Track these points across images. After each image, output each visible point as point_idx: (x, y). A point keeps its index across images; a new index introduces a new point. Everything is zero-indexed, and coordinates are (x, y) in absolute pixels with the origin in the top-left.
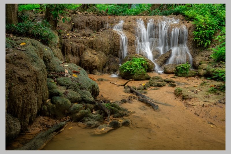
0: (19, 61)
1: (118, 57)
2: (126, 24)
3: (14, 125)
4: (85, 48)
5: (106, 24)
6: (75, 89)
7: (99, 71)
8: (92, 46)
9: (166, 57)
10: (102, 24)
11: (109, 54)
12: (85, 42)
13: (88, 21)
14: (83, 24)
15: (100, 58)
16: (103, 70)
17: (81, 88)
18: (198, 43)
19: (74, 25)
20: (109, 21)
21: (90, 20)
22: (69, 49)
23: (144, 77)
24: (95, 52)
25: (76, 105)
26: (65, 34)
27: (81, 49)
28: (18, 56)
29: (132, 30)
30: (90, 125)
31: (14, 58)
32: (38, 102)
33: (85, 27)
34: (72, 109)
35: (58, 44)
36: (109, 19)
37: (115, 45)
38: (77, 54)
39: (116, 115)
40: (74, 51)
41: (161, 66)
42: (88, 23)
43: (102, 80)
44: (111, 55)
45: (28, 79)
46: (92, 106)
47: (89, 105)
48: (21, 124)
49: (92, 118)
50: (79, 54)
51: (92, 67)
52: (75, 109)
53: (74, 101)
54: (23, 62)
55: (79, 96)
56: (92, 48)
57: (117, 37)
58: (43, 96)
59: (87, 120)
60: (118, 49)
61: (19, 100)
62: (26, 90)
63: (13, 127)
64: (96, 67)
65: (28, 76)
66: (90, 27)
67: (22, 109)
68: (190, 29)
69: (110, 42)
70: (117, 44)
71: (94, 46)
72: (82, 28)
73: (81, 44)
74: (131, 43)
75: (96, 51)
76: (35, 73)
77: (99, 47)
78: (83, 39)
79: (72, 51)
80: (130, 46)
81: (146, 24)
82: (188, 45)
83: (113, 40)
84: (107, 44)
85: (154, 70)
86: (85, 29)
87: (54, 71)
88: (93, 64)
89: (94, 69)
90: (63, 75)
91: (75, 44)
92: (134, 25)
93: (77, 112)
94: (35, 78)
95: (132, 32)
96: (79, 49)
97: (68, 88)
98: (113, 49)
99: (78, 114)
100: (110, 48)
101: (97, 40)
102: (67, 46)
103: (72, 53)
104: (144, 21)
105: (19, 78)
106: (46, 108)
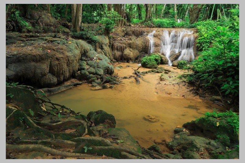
0: (60, 50)
1: (147, 54)
2: (156, 33)
3: (53, 79)
4: (126, 47)
5: (145, 33)
6: (94, 68)
7: (132, 62)
8: (130, 46)
9: (177, 56)
10: (142, 33)
11: (141, 52)
12: (126, 43)
13: (134, 31)
14: (131, 32)
15: (133, 54)
16: (135, 61)
17: (98, 67)
18: (199, 48)
19: (126, 33)
20: (147, 31)
21: (135, 30)
22: (116, 47)
23: (154, 66)
24: (131, 50)
25: (91, 75)
26: (117, 38)
27: (123, 47)
28: (60, 48)
29: (159, 37)
30: (93, 85)
31: (58, 49)
32: (69, 71)
33: (132, 34)
34: (88, 77)
35: (107, 44)
36: (147, 30)
37: (146, 46)
38: (120, 50)
39: (111, 83)
40: (119, 48)
41: (172, 61)
42: (134, 32)
43: (129, 66)
44: (143, 52)
45: (61, 59)
46: (100, 77)
47: (98, 76)
48: (57, 80)
49: (96, 82)
50: (121, 50)
51: (128, 58)
52: (89, 77)
53: (90, 73)
54: (61, 51)
55: (94, 71)
56: (130, 47)
57: (148, 41)
58: (73, 69)
59: (93, 83)
60: (148, 49)
61: (55, 68)
62: (59, 64)
63: (52, 79)
64: (131, 59)
65: (62, 58)
66: (135, 35)
67: (57, 72)
68: (196, 38)
69: (143, 44)
70: (147, 46)
71: (131, 46)
72: (130, 35)
73: (123, 44)
74: (157, 45)
75: (133, 49)
76: (67, 56)
77: (135, 47)
78: (125, 42)
79: (117, 49)
80: (156, 47)
81: (170, 33)
82: (193, 49)
83: (144, 43)
84: (140, 45)
85: (167, 64)
86: (131, 35)
87: (89, 57)
88: (129, 57)
89: (129, 60)
90: (92, 60)
91: (119, 44)
92: (161, 34)
93: (90, 79)
94: (67, 59)
95: (159, 38)
96: (121, 47)
97: (91, 67)
98: (145, 48)
99: (90, 80)
100: (142, 48)
101: (133, 42)
102: (114, 46)
103: (117, 50)
104: (169, 31)
105: (56, 58)
106: (77, 75)
